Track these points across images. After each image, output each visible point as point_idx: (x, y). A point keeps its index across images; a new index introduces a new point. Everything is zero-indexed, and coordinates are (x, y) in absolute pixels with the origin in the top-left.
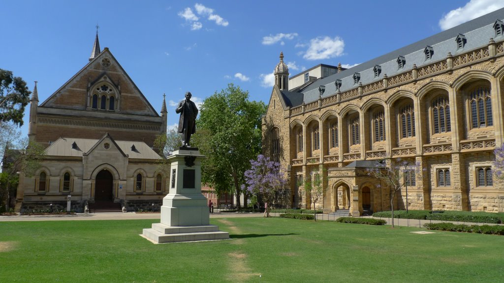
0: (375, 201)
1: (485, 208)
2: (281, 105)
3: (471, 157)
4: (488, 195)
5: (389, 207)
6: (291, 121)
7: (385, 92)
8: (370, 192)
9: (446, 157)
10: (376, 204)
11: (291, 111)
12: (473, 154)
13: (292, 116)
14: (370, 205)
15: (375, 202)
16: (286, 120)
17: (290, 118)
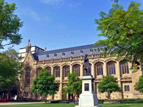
1: (114, 98)
2: (32, 59)
4: (115, 94)
6: (37, 66)
7: (82, 61)
11: (37, 62)
13: (38, 64)
16: (35, 65)
17: (37, 64)
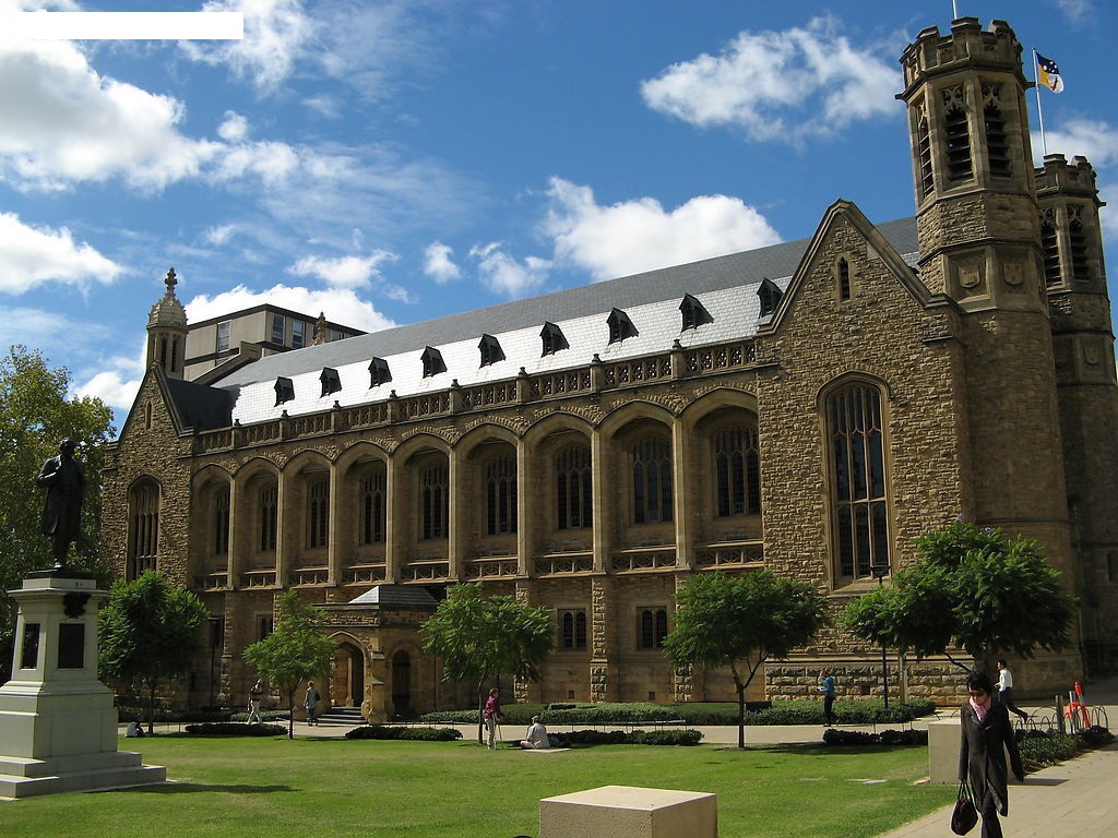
0: (420, 684)
1: (651, 693)
2: (169, 420)
3: (629, 587)
5: (451, 699)
6: (198, 468)
7: (453, 422)
8: (408, 665)
9: (580, 584)
10: (423, 693)
11: (198, 439)
12: (632, 579)
13: (199, 453)
14: (408, 697)
15: (421, 689)
16: (183, 464)
17: (194, 458)
